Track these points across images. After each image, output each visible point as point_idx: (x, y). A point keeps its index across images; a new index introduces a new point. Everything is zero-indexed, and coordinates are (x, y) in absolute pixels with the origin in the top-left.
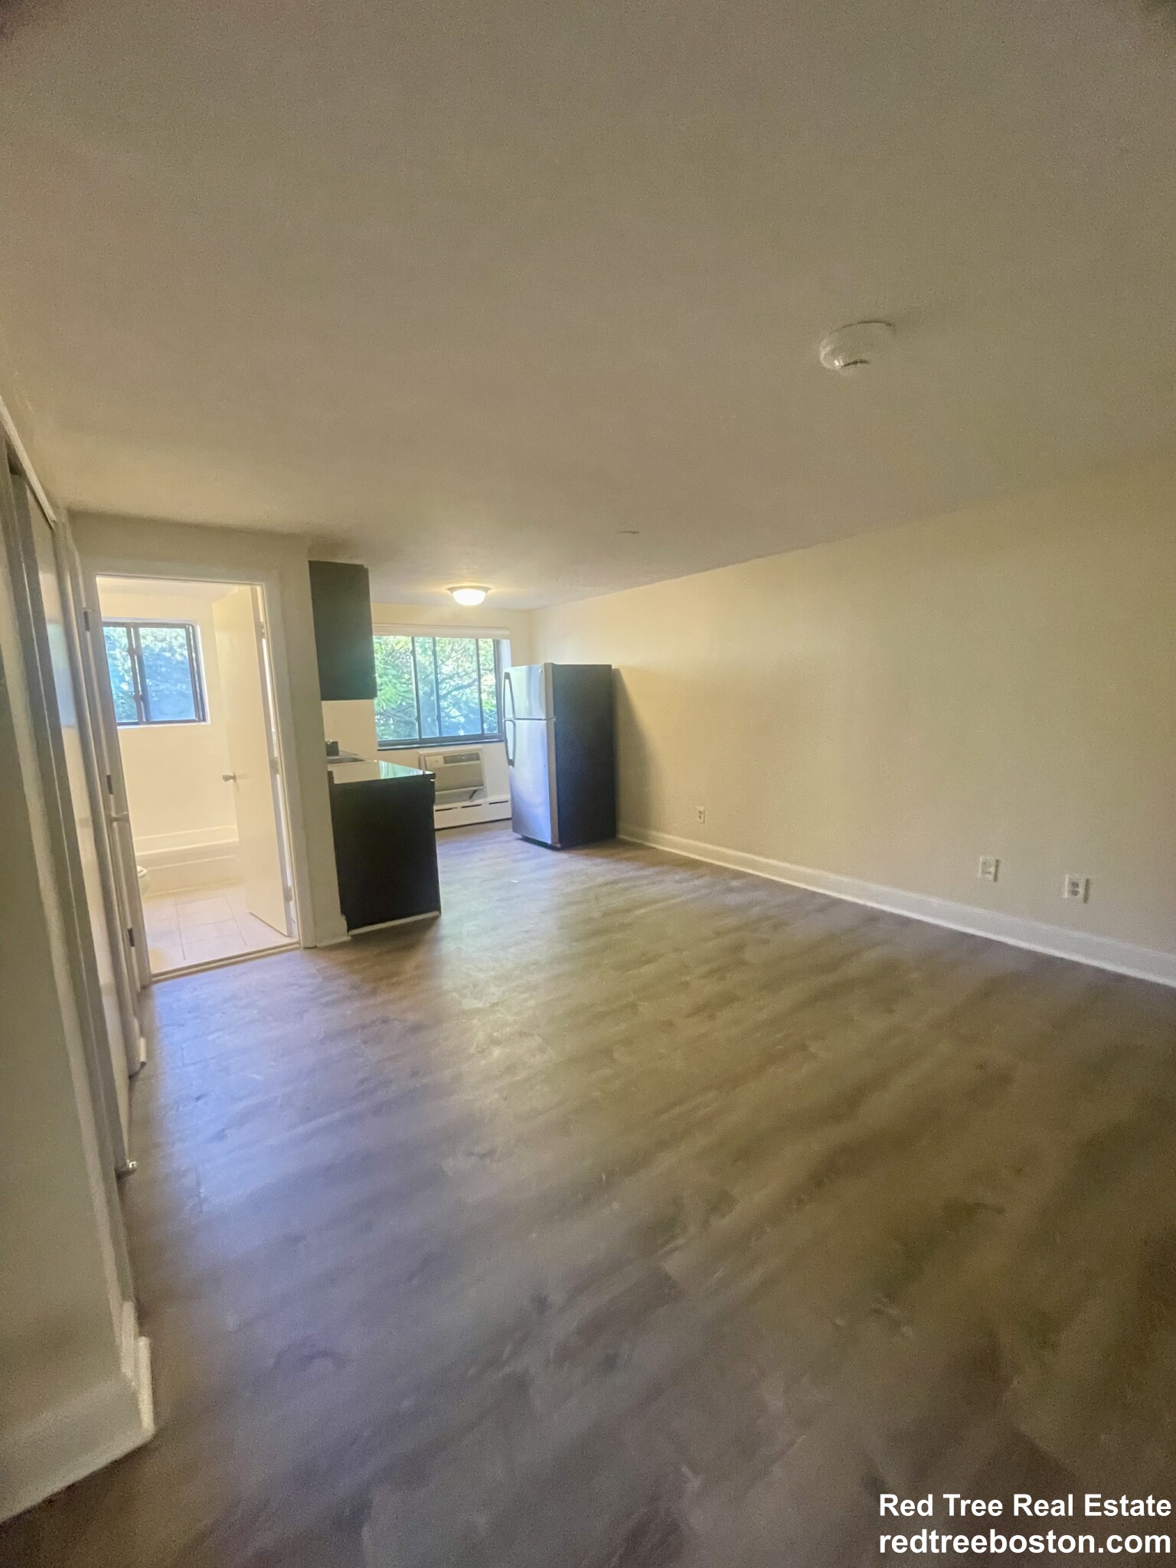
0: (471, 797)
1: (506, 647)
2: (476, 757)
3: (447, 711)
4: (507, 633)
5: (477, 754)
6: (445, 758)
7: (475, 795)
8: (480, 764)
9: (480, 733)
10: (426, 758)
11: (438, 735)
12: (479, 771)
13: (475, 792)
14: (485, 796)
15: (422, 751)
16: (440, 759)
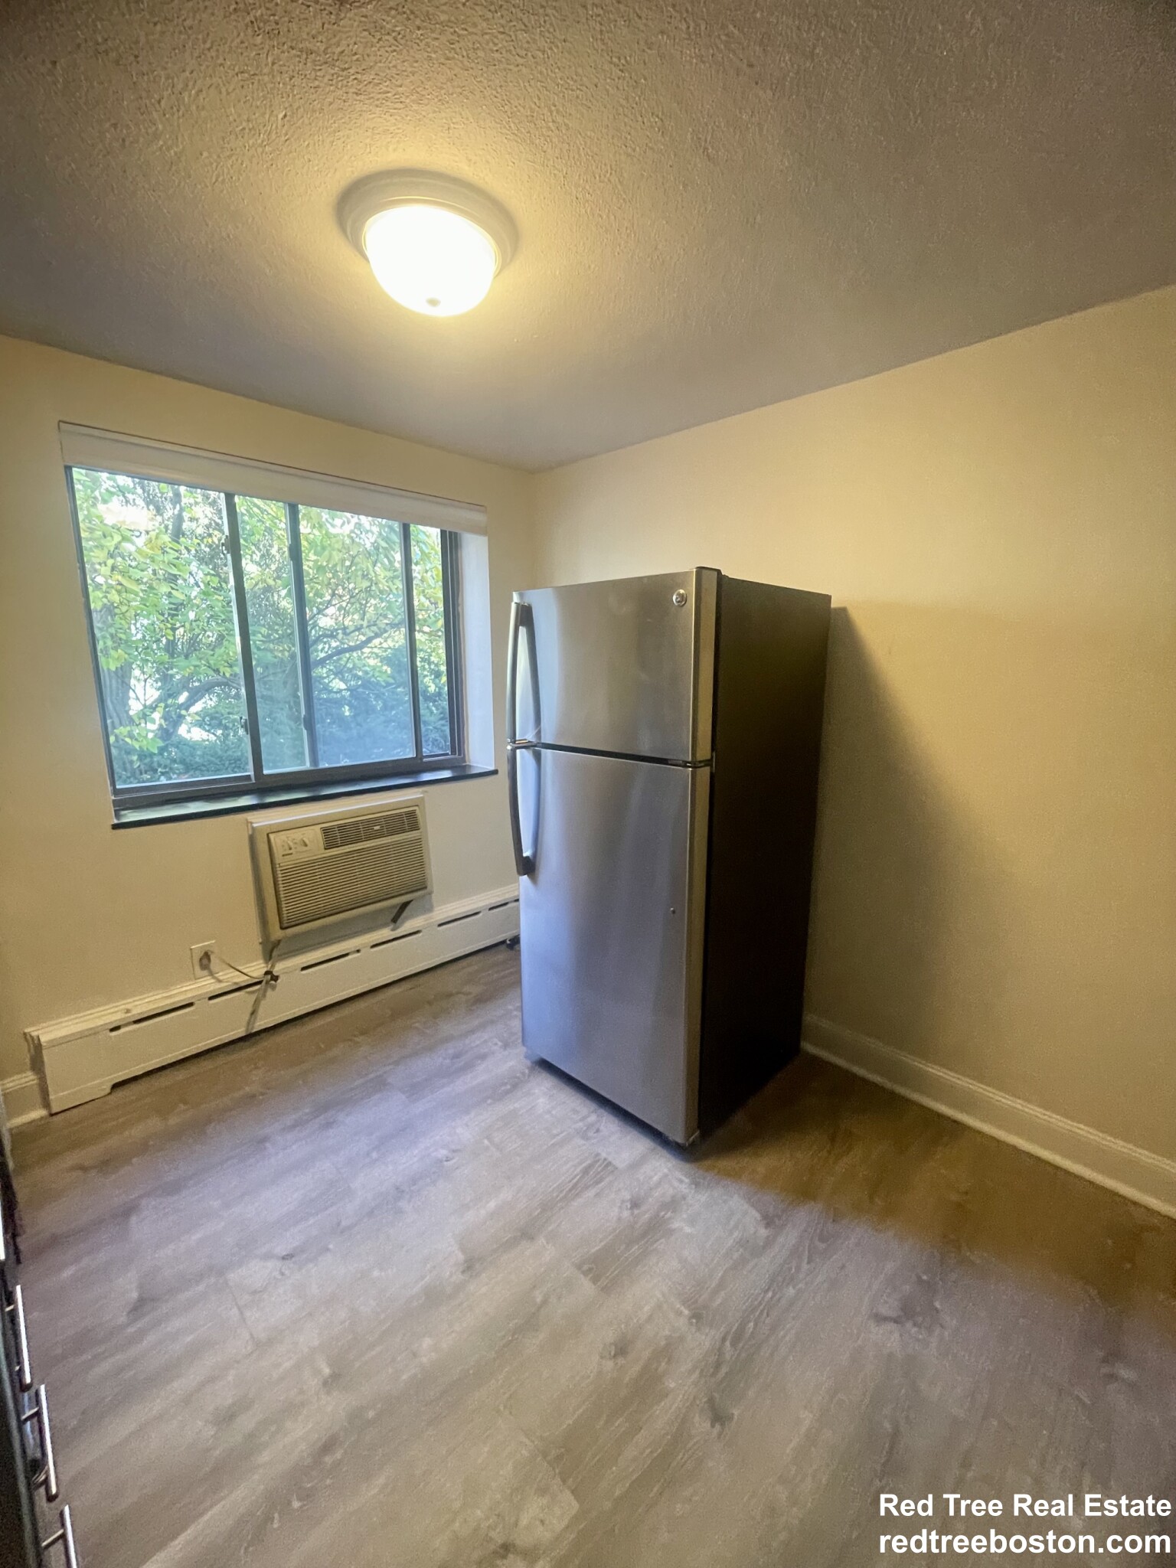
0: (395, 920)
1: (475, 554)
2: (408, 821)
3: (326, 681)
4: (479, 518)
5: (412, 815)
6: (325, 831)
7: (404, 914)
8: (419, 840)
9: (410, 754)
10: (272, 836)
11: (307, 766)
12: (416, 854)
13: (405, 905)
14: (429, 909)
15: (262, 820)
16: (314, 835)
